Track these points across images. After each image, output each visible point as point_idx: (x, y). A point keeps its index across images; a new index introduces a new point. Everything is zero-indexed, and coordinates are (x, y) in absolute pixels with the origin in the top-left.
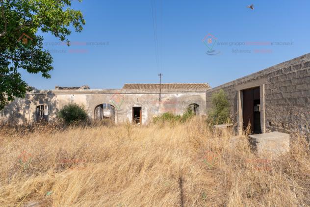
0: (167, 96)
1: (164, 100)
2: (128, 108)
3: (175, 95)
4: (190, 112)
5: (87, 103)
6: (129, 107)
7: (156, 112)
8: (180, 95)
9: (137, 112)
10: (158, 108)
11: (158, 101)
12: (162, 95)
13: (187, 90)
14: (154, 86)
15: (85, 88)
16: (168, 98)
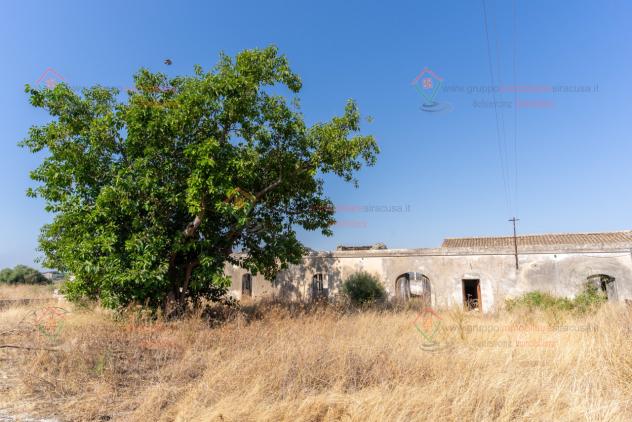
0: (531, 260)
1: (526, 267)
2: (454, 281)
3: (551, 256)
4: (591, 292)
5: (384, 270)
6: (455, 279)
7: (511, 290)
8: (562, 257)
9: (471, 289)
10: (515, 282)
11: (514, 269)
12: (521, 258)
13: (578, 247)
14: (502, 241)
15: (380, 248)
16: (535, 262)
